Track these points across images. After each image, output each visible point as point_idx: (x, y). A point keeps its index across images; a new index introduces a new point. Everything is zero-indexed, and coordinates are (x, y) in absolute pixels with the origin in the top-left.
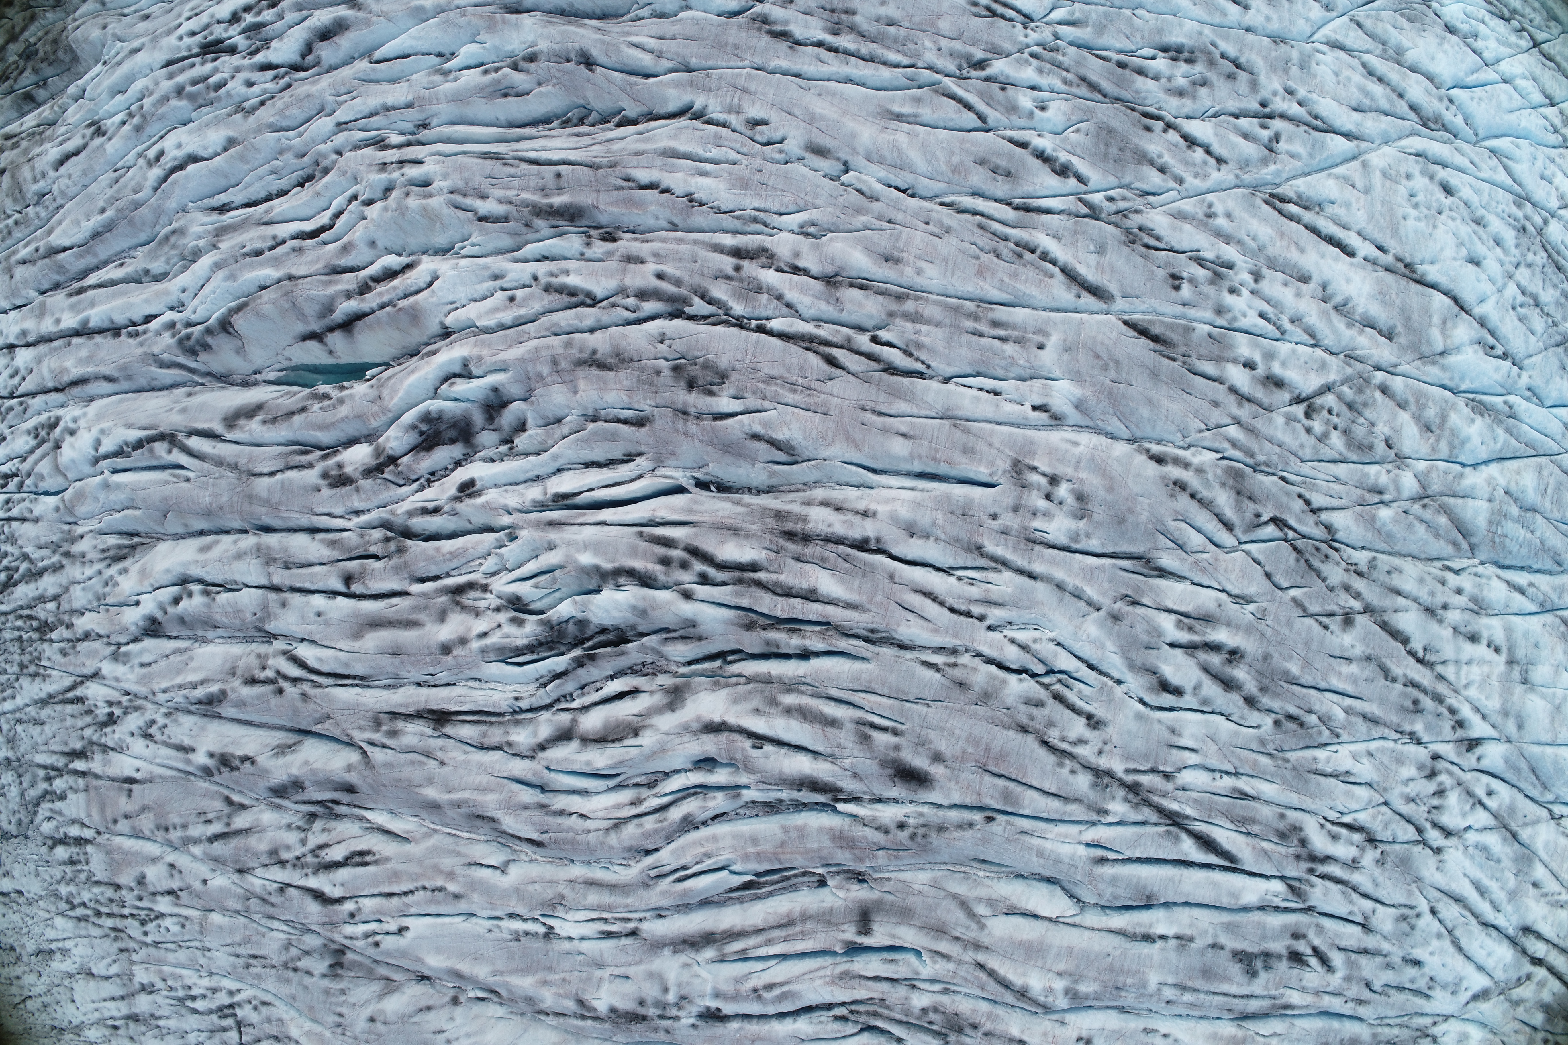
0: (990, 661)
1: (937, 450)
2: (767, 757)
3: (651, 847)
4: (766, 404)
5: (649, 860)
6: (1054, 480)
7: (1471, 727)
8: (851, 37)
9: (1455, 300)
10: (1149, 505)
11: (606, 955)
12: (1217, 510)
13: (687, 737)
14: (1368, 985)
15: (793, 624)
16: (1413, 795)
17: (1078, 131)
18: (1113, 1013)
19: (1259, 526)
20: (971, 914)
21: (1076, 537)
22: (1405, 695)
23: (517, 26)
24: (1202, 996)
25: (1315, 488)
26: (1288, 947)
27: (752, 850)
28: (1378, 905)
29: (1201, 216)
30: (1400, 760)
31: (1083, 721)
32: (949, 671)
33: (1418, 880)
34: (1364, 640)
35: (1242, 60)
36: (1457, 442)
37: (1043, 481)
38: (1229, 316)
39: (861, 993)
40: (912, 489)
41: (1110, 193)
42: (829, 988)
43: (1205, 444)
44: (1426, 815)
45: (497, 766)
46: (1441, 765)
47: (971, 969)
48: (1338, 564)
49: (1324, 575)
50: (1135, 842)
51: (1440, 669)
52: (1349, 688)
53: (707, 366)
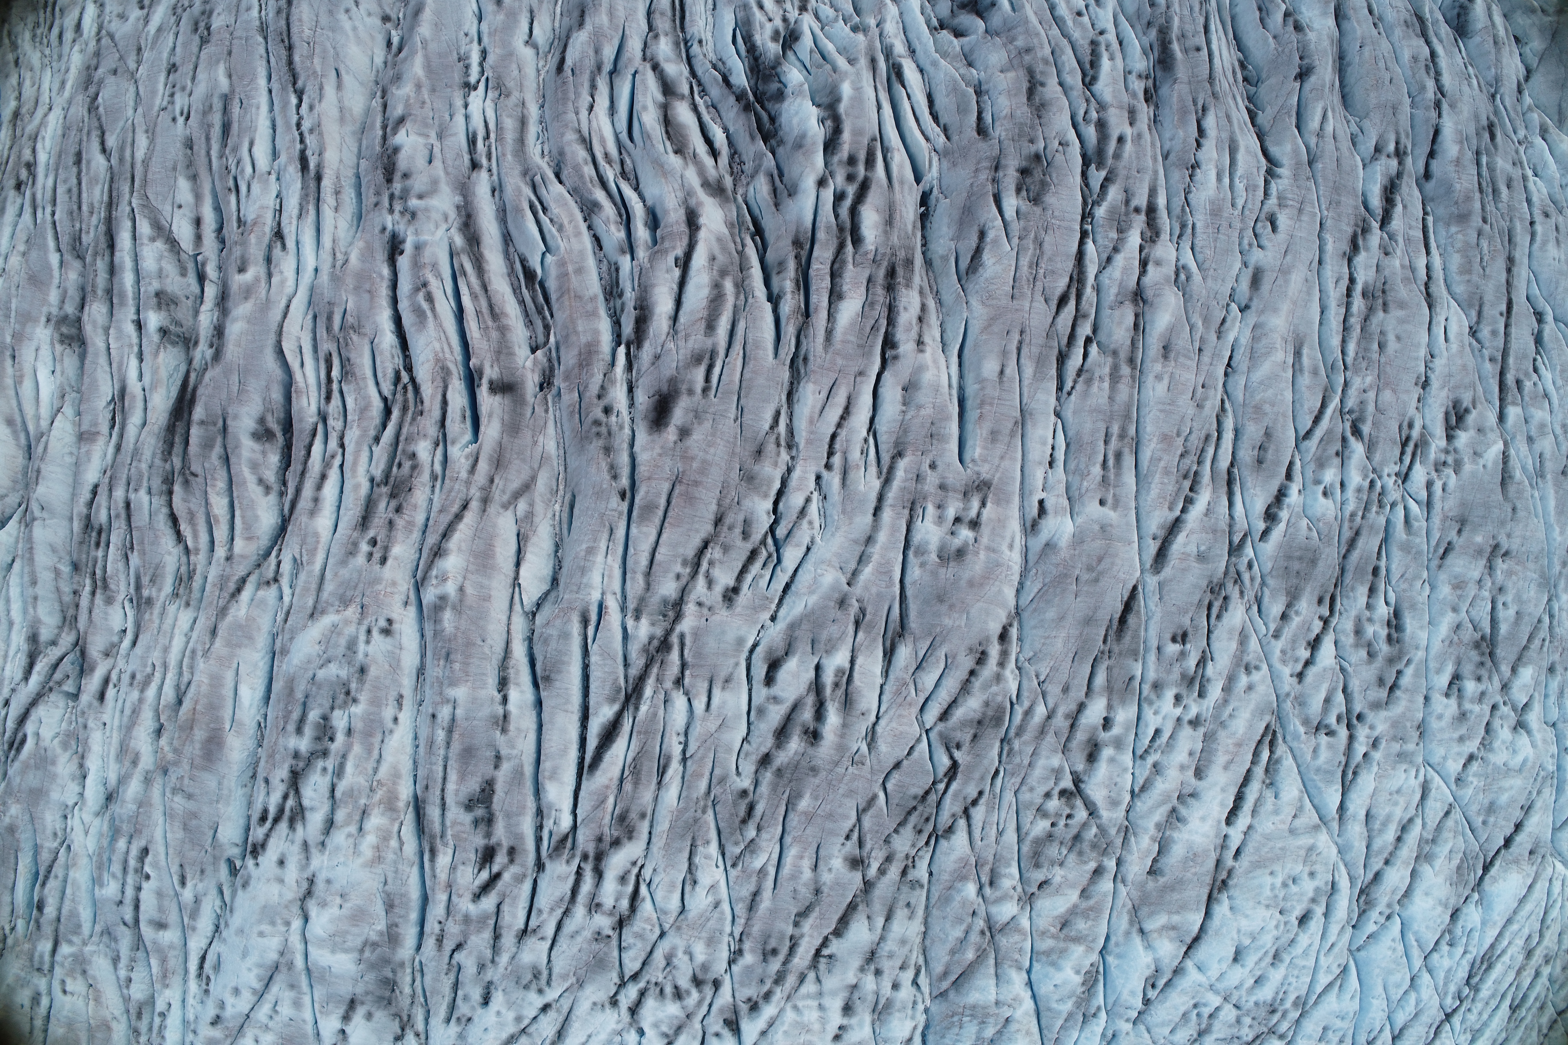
0: (784, 482)
1: (991, 404)
2: (667, 271)
3: (563, 177)
4: (1015, 241)
5: (551, 175)
6: (975, 524)
7: (752, 1019)
8: (1363, 307)
9: (1197, 939)
10: (959, 627)
11: (452, 139)
12: (960, 700)
13: (680, 194)
14: (459, 947)
15: (804, 283)
16: (675, 961)
17: (1309, 529)
18: (417, 661)
19: (948, 749)
20: (517, 495)
21: (921, 551)
22: (781, 938)
24: (442, 752)
25: (990, 810)
26: (499, 844)
27: (570, 269)
28: (549, 942)
29: (1247, 658)
30: (711, 942)
31: (731, 583)
32: (772, 439)
33: (581, 984)
34: (838, 884)
35: (1398, 693)
36: (1053, 957)
37: (973, 513)
38: (1153, 696)
39: (428, 390)
40: (950, 386)
41: (1255, 565)
42: (431, 357)
43: (1025, 683)
44: (654, 980)
45: (634, 25)
46: (708, 991)
47: (462, 495)
48: (913, 845)
49: (902, 830)
50: (606, 654)
51: (811, 975)
52: (786, 870)
53: (1044, 185)
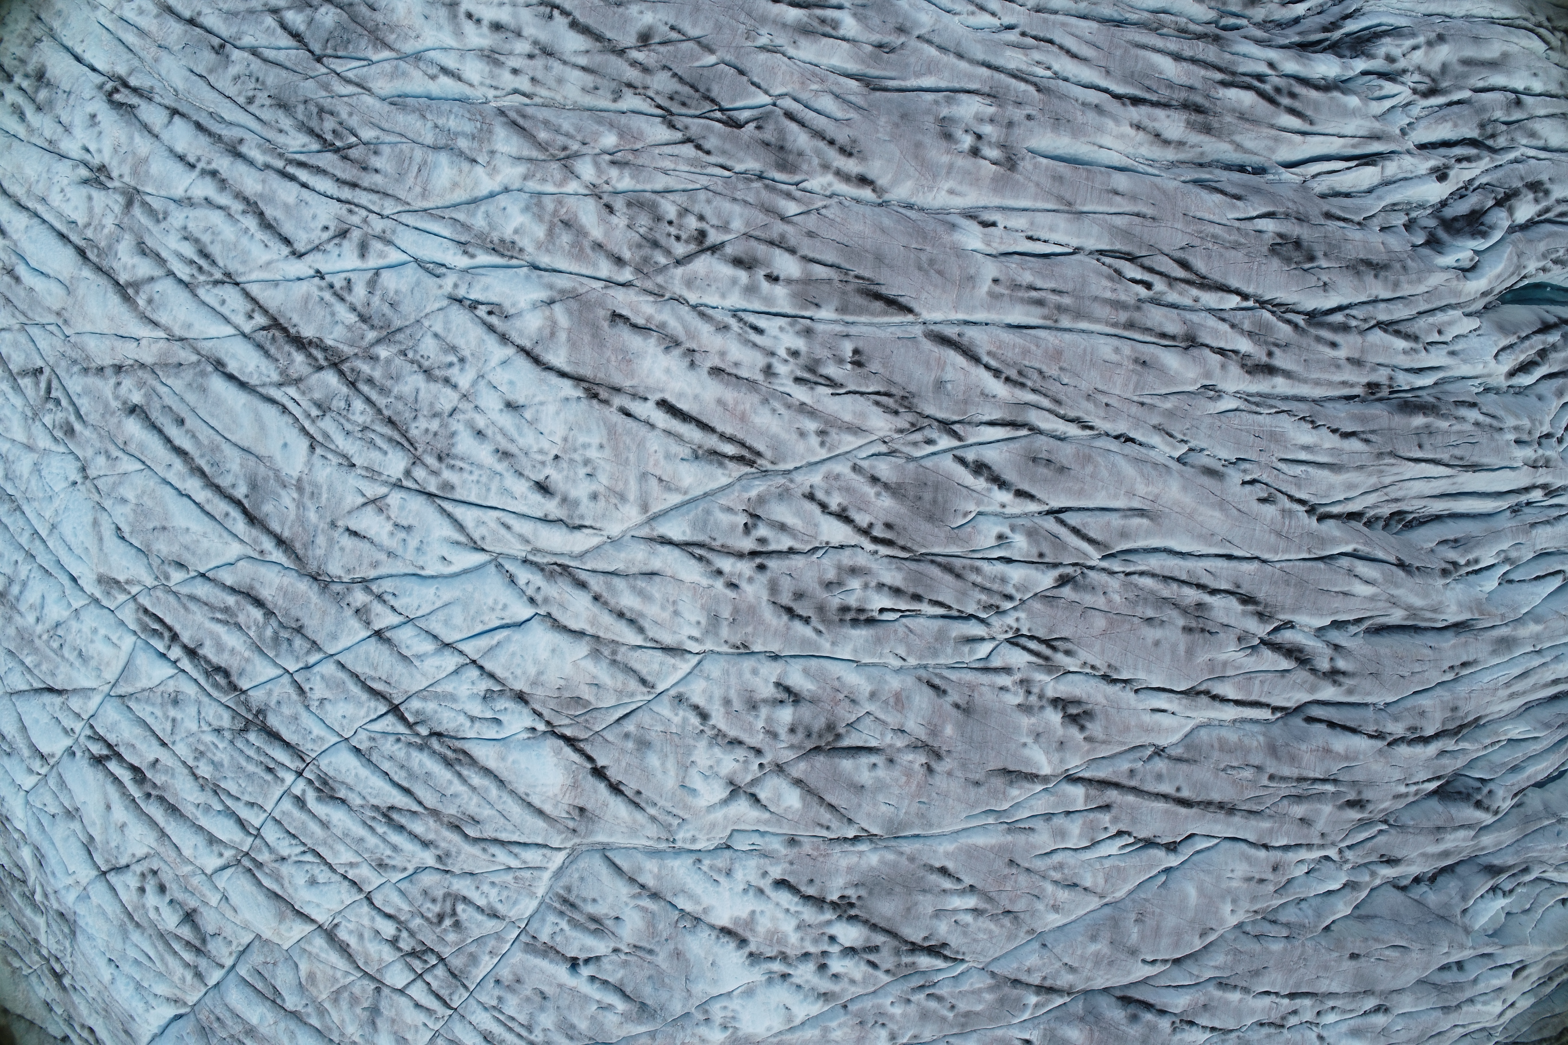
1: (1087, 179)
4: (1237, 225)
6: (975, 152)
8: (1187, 602)
9: (537, 361)
10: (877, 131)
12: (805, 130)
17: (966, 514)
19: (756, 120)
21: (949, 101)
23: (1460, 604)
25: (692, 162)
29: (833, 432)
34: (626, 21)
35: (785, 618)
37: (987, 150)
38: (798, 327)
41: (930, 449)
43: (818, 197)
48: (657, 93)
49: (675, 80)
53: (1288, 260)
